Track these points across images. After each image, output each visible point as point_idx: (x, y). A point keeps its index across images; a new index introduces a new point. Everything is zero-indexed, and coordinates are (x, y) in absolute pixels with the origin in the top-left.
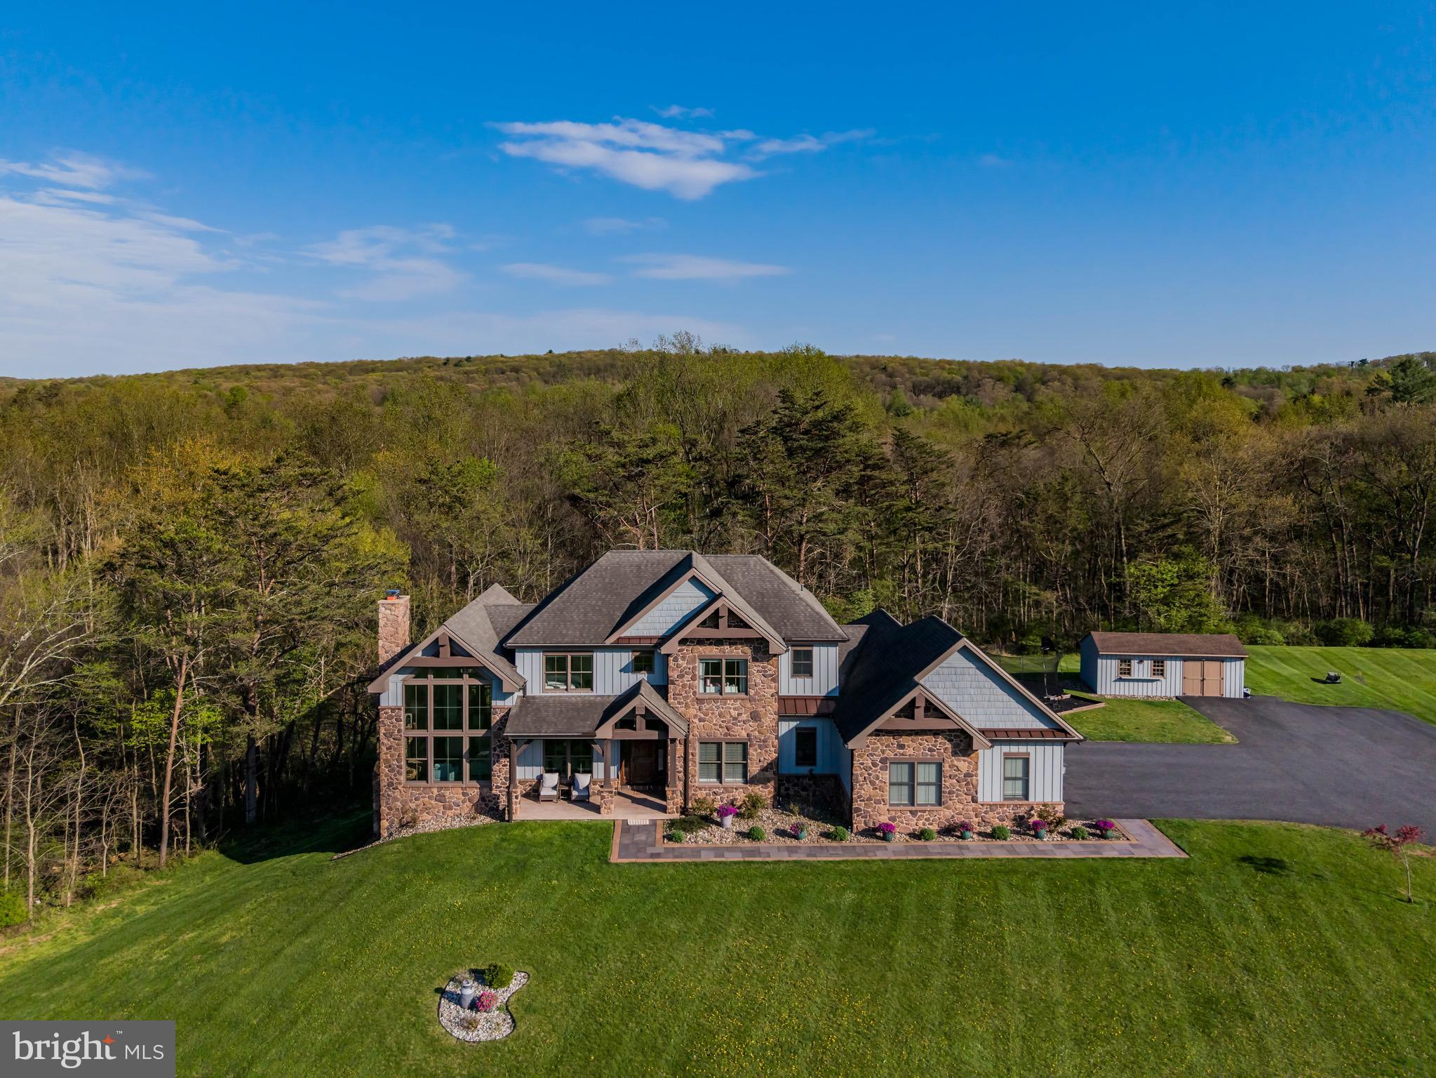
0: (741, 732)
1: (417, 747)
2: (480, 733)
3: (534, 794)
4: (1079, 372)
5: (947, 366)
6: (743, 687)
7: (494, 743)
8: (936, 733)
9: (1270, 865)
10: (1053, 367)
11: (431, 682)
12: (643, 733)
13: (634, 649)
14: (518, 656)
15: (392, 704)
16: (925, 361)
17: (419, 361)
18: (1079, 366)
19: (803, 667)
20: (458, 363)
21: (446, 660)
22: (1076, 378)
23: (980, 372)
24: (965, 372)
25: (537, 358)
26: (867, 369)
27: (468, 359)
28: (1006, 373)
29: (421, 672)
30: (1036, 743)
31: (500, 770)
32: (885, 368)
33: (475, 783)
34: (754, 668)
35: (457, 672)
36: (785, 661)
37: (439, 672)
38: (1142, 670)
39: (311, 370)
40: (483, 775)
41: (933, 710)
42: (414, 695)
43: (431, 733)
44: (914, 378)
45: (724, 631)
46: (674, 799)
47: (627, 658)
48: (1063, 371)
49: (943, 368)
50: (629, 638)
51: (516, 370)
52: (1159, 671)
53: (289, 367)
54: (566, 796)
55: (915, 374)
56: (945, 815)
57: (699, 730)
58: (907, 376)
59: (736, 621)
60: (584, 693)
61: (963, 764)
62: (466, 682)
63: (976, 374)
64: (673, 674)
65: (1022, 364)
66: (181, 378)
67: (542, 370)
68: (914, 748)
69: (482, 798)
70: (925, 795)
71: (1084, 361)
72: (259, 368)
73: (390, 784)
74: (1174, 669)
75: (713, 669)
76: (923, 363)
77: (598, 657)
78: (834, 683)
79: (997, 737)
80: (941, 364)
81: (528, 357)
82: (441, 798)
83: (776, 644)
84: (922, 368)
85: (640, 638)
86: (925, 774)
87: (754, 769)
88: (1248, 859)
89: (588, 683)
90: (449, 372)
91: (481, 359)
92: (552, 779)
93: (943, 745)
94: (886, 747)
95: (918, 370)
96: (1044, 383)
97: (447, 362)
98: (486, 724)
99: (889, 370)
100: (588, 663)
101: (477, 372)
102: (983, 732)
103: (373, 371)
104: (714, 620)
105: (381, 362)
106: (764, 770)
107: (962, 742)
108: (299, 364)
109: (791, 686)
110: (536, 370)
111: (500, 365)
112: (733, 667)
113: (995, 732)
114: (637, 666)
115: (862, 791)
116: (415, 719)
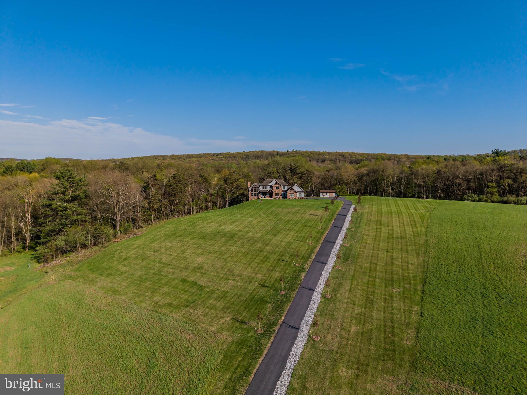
0: (279, 192)
1: (252, 194)
3: (262, 197)
4: (400, 156)
5: (362, 155)
6: (279, 189)
10: (394, 155)
11: (253, 188)
12: (271, 192)
14: (260, 186)
15: (250, 190)
16: (356, 153)
17: (205, 154)
18: (402, 155)
19: (284, 188)
20: (217, 155)
21: (255, 186)
22: (399, 158)
23: (371, 157)
24: (366, 157)
25: (240, 153)
26: (338, 156)
27: (220, 154)
28: (379, 157)
29: (253, 187)
30: (302, 192)
31: (259, 195)
34: (280, 187)
35: (255, 187)
36: (283, 187)
37: (254, 187)
38: (325, 194)
39: (175, 157)
40: (258, 196)
41: (293, 189)
42: (252, 189)
43: (253, 192)
44: (351, 159)
45: (277, 184)
46: (273, 197)
48: (396, 156)
49: (361, 156)
50: (270, 185)
51: (234, 157)
52: (326, 194)
53: (167, 156)
55: (352, 157)
56: (294, 198)
57: (275, 192)
58: (350, 158)
59: (278, 183)
61: (296, 194)
62: (256, 188)
63: (370, 157)
64: (273, 188)
65: (385, 154)
66: (135, 159)
67: (242, 157)
68: (292, 192)
70: (293, 196)
71: (404, 153)
72: (158, 156)
73: (250, 197)
74: (328, 194)
75: (276, 187)
76: (355, 154)
77: (267, 187)
79: (298, 192)
80: (360, 155)
81: (238, 153)
82: (254, 198)
83: (281, 185)
84: (355, 156)
86: (293, 194)
89: (266, 189)
90: (215, 158)
91: (224, 153)
92: (263, 197)
93: (294, 192)
94: (290, 192)
95: (353, 156)
97: (214, 155)
98: (258, 192)
99: (345, 156)
101: (223, 157)
103: (193, 157)
104: (276, 183)
105: (194, 154)
106: (280, 195)
107: (295, 192)
108: (170, 155)
109: (283, 189)
110: (240, 157)
111: (230, 155)
112: (278, 187)
114: (270, 187)
115: (288, 196)
116: (252, 191)
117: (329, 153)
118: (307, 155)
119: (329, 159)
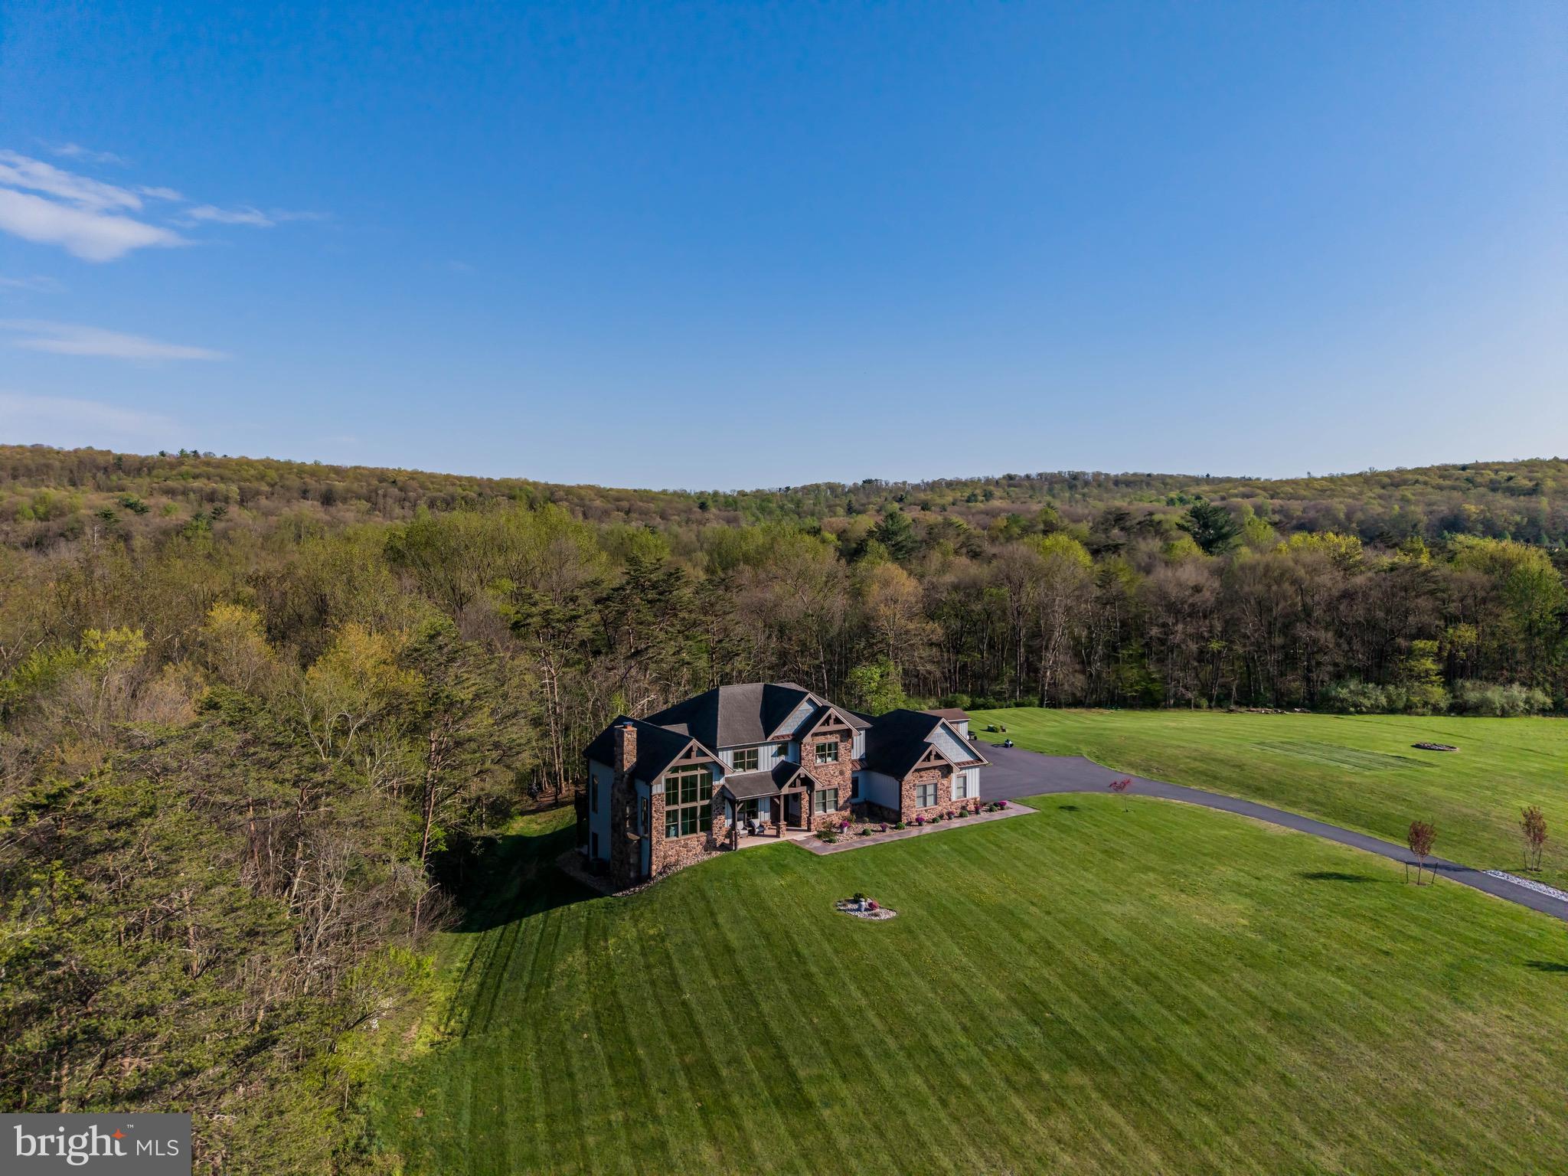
0: (835, 783)
1: (672, 816)
2: (706, 802)
4: (583, 492)
5: (457, 482)
6: (837, 757)
7: (714, 807)
8: (934, 768)
9: (1071, 808)
10: (557, 487)
11: (680, 775)
13: (778, 743)
14: (720, 753)
15: (659, 792)
16: (433, 476)
18: (579, 487)
21: (693, 760)
22: (582, 499)
23: (491, 489)
24: (476, 489)
26: (375, 482)
28: (516, 491)
29: (676, 769)
30: (969, 768)
31: (716, 823)
32: (394, 482)
33: (702, 834)
34: (841, 746)
35: (693, 768)
36: (855, 742)
37: (685, 768)
40: (708, 828)
41: (938, 757)
42: (670, 784)
43: (680, 807)
44: (429, 494)
45: (830, 727)
47: (774, 748)
48: (569, 491)
49: (454, 484)
50: (778, 737)
54: (752, 833)
55: (428, 489)
56: (940, 810)
58: (420, 490)
59: (836, 720)
60: (753, 771)
61: (945, 782)
62: (700, 772)
63: (487, 491)
64: (804, 754)
65: (526, 482)
68: (928, 777)
69: (708, 842)
70: (930, 800)
73: (658, 842)
75: (820, 748)
76: (431, 478)
77: (761, 749)
78: (863, 751)
79: (958, 767)
80: (450, 480)
82: (686, 846)
83: (854, 731)
84: (432, 483)
85: (783, 736)
86: (930, 790)
87: (841, 802)
88: (1061, 808)
89: (755, 765)
92: (741, 825)
93: (939, 774)
94: (917, 779)
95: (429, 486)
96: (554, 502)
98: (709, 796)
99: (400, 484)
100: (755, 754)
102: (958, 764)
104: (827, 722)
106: (845, 802)
107: (946, 771)
109: (853, 757)
112: (833, 747)
113: (963, 763)
114: (781, 752)
115: (906, 803)
116: (671, 799)
117: (337, 471)
118: (252, 472)
119: (348, 490)
